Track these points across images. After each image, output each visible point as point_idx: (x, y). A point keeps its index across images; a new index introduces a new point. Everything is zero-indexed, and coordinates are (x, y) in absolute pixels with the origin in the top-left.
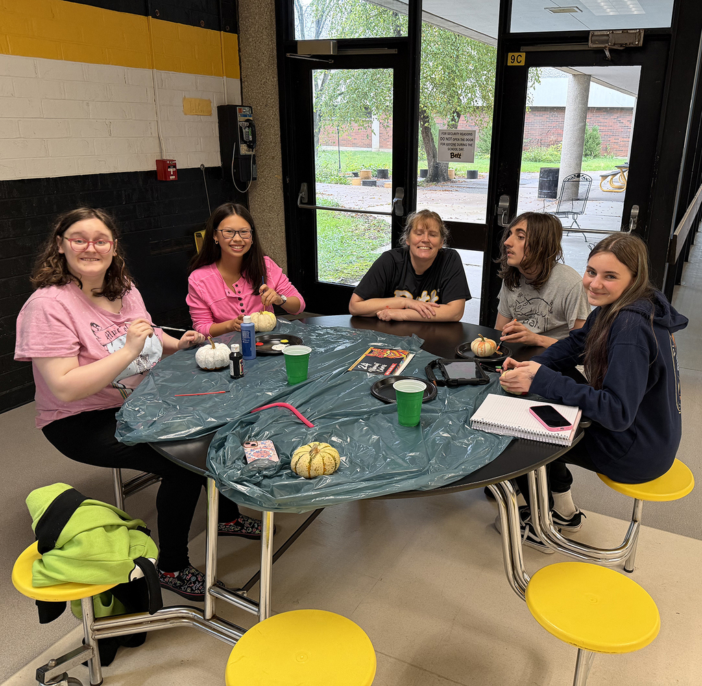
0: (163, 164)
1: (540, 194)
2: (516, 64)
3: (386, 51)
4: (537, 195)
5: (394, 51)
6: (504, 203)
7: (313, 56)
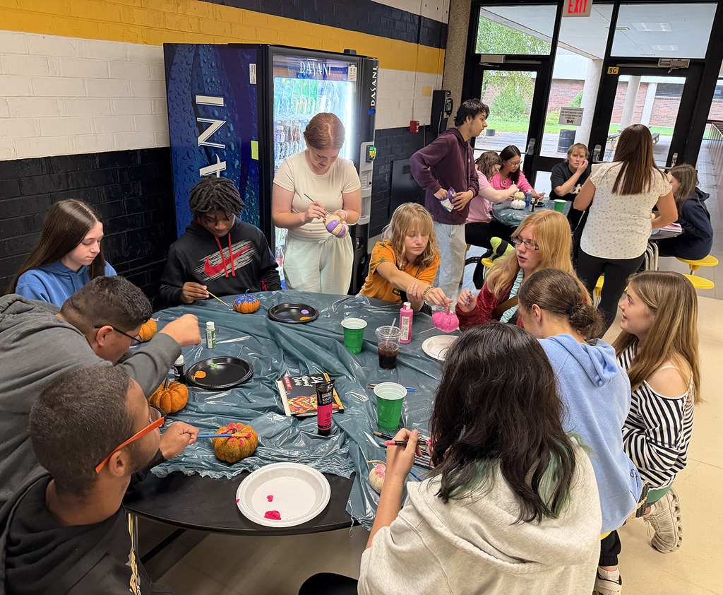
0: (414, 123)
1: (559, 149)
2: (612, 73)
3: (534, 62)
4: (557, 150)
5: (539, 63)
6: (598, 149)
7: (490, 64)
